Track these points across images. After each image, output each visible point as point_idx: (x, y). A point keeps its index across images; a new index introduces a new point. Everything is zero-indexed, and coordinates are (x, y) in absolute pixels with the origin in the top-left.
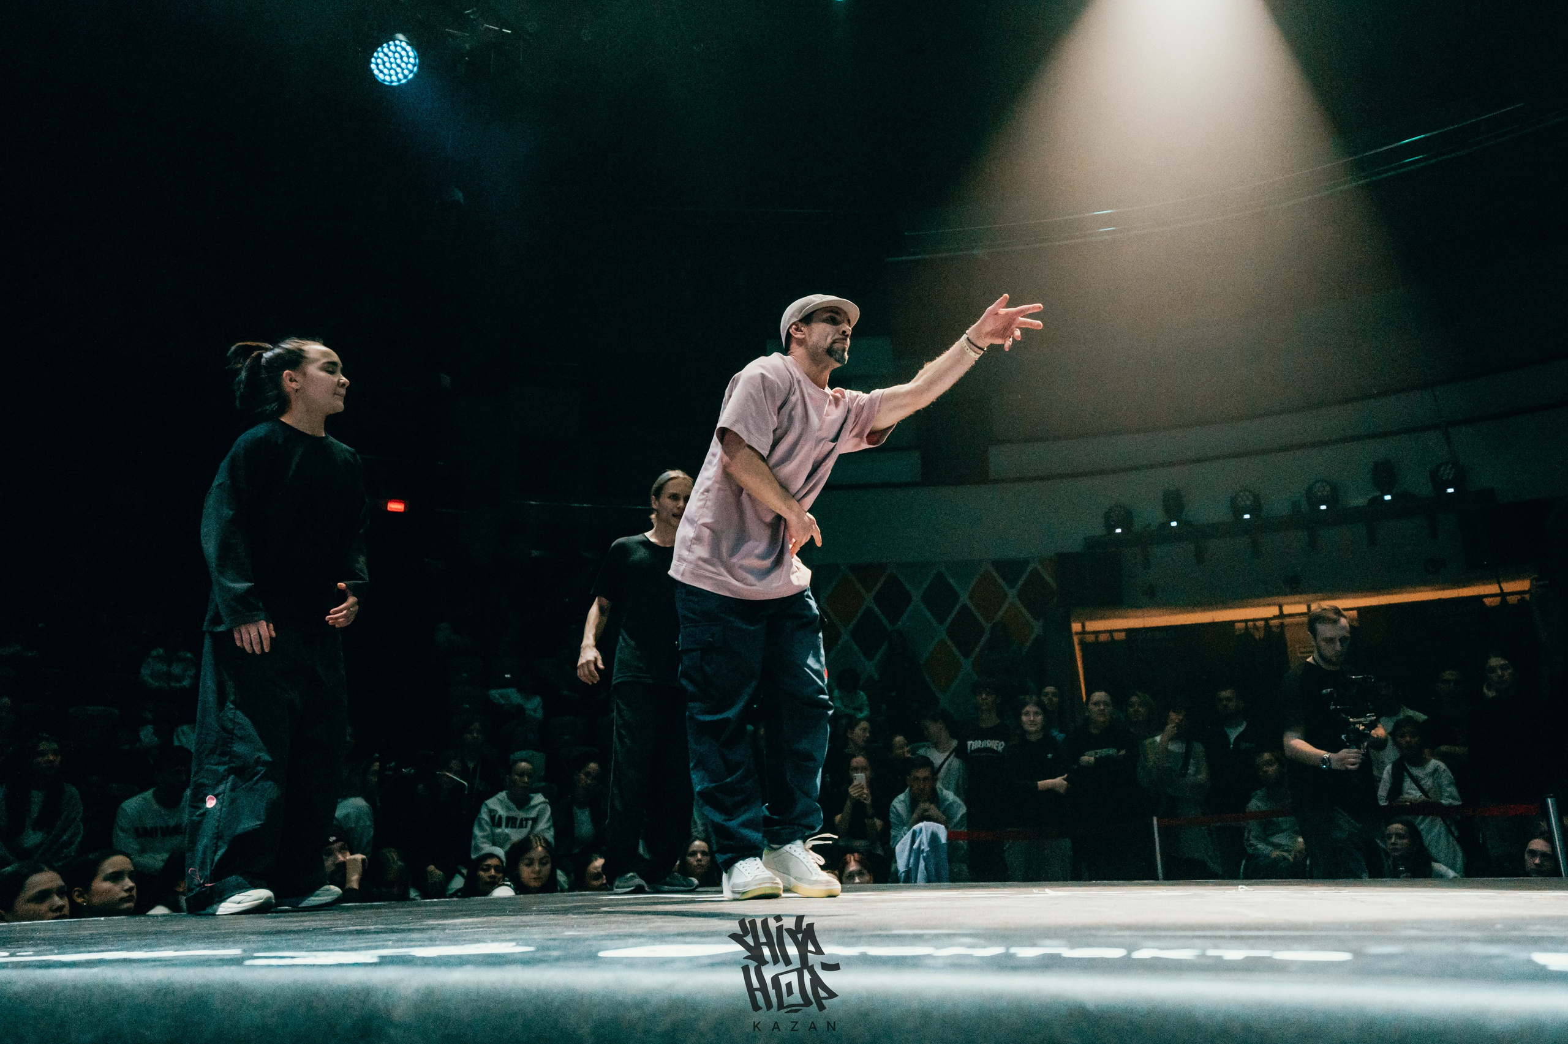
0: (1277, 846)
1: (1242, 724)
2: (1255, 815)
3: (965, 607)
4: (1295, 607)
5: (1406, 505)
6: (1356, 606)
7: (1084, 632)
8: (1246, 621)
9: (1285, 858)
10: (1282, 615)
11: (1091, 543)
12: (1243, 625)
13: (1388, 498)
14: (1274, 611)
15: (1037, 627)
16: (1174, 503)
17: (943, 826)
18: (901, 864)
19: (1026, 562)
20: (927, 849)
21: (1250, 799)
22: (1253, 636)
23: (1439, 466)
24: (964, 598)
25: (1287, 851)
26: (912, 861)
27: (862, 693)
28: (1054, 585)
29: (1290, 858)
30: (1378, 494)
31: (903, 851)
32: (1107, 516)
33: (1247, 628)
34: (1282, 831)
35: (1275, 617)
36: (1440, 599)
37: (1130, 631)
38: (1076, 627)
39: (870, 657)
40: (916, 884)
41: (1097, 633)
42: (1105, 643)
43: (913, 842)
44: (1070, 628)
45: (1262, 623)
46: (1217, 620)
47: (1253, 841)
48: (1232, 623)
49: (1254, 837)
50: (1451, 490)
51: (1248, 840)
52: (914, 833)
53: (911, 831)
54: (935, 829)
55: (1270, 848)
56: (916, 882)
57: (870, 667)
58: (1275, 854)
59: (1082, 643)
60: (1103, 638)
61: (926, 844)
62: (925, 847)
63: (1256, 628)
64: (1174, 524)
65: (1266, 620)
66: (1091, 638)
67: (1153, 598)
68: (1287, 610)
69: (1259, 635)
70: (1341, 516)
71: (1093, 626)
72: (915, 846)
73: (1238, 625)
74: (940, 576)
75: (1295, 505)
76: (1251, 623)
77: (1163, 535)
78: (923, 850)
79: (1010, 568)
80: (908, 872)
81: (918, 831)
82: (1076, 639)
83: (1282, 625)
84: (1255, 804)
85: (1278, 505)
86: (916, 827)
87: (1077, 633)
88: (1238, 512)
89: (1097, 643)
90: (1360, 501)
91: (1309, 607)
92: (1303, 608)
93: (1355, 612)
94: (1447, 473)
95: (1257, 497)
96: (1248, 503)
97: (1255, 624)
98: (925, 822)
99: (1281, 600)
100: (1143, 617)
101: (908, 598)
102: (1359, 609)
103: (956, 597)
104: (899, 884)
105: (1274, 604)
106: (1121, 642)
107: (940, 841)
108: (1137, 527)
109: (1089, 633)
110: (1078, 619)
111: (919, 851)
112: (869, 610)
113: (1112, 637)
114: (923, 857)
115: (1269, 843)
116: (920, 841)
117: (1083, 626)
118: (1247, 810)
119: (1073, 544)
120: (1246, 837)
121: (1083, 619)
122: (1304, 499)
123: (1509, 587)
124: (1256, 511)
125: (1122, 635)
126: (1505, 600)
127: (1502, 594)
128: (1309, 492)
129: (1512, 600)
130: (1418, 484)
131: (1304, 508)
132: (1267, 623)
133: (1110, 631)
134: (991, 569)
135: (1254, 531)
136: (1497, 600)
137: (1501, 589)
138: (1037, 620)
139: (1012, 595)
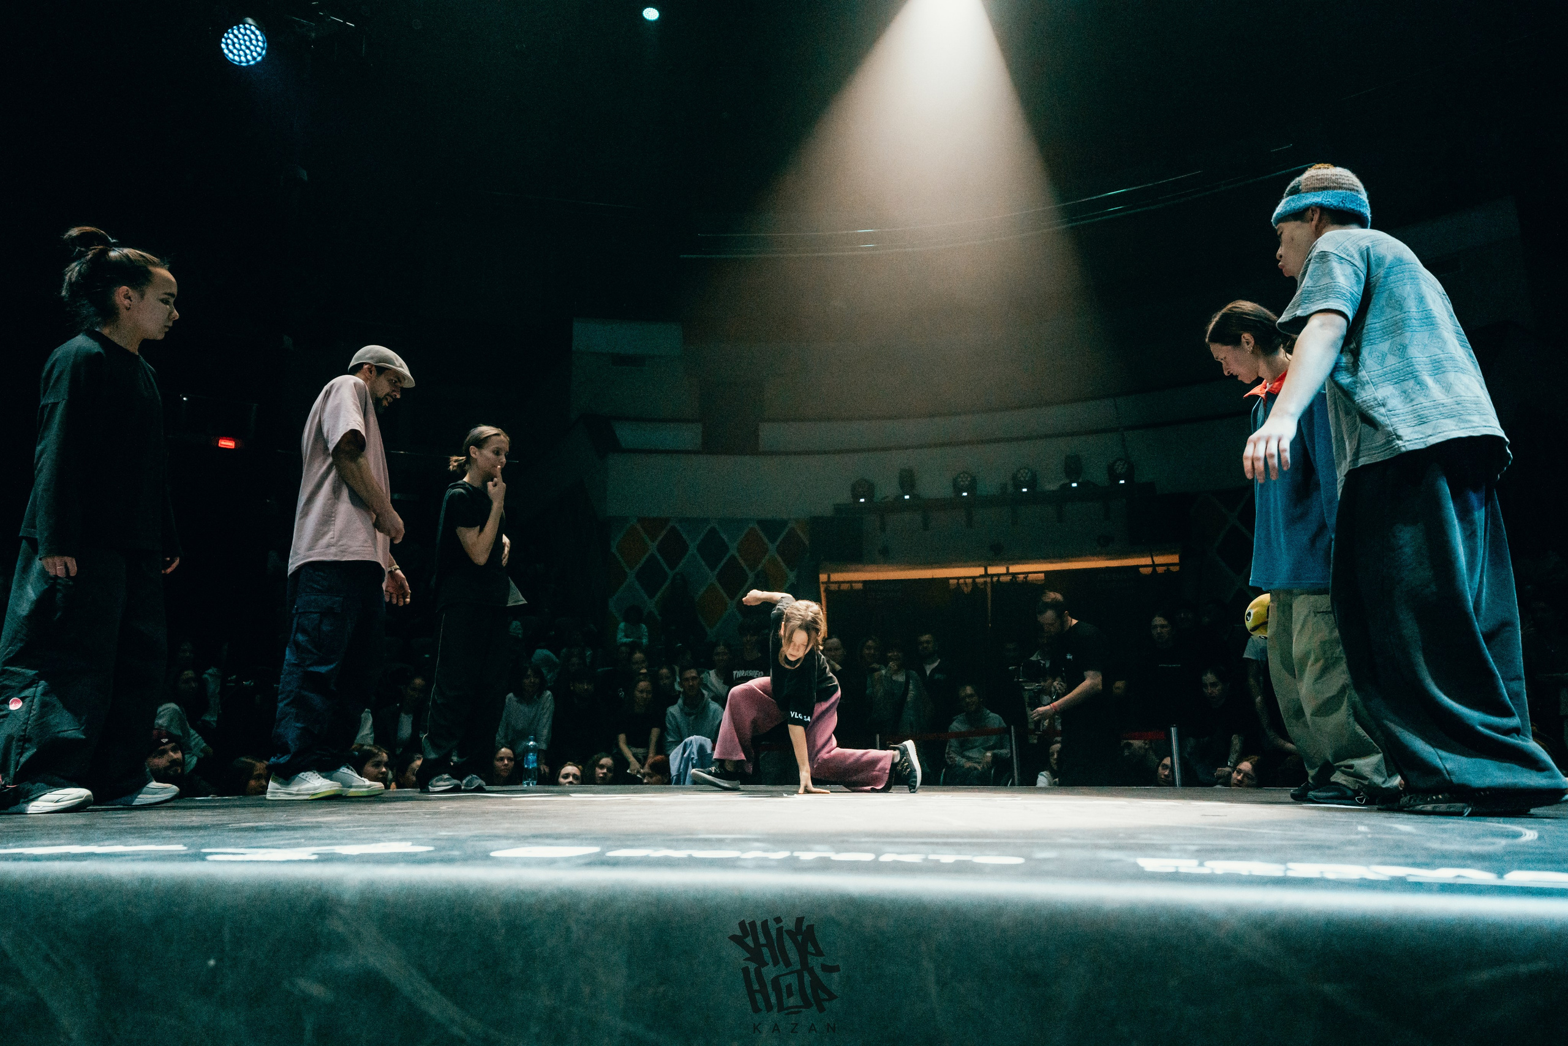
0: (969, 759)
1: (937, 660)
2: (958, 735)
3: (733, 557)
4: (997, 570)
5: (1088, 492)
6: (1044, 570)
7: (829, 582)
8: (958, 578)
9: (976, 769)
10: (986, 575)
11: (838, 509)
12: (955, 581)
13: (1075, 485)
14: (980, 571)
15: (792, 577)
16: (907, 480)
17: (709, 740)
18: (674, 767)
19: (783, 523)
20: (696, 758)
21: (951, 723)
22: (962, 591)
23: (1115, 462)
24: (733, 551)
25: (976, 762)
26: (682, 766)
27: (644, 626)
28: (807, 543)
29: (979, 768)
30: (1067, 481)
31: (675, 759)
32: (854, 488)
33: (958, 583)
34: (976, 747)
35: (981, 576)
36: (1107, 567)
37: (865, 582)
38: (823, 577)
39: (651, 596)
40: (684, 786)
41: (839, 583)
42: (846, 592)
43: (684, 752)
44: (818, 578)
45: (970, 581)
46: (935, 577)
47: (953, 755)
48: (948, 579)
49: (952, 751)
50: (1122, 482)
51: (948, 754)
52: (686, 744)
53: (684, 742)
54: (703, 742)
55: (964, 760)
56: (684, 784)
57: (651, 605)
58: (968, 764)
59: (827, 590)
60: (845, 587)
61: (695, 753)
62: (695, 756)
63: (966, 584)
64: (907, 497)
65: (974, 578)
66: (834, 587)
67: (886, 557)
68: (992, 570)
69: (966, 590)
70: (1037, 497)
71: (836, 577)
72: (685, 755)
73: (951, 581)
74: (713, 531)
75: (1004, 487)
76: (961, 581)
77: (898, 505)
78: (693, 758)
79: (771, 527)
80: (678, 776)
81: (689, 743)
82: (822, 589)
83: (985, 583)
84: (956, 726)
85: (989, 486)
86: (686, 740)
87: (823, 583)
88: (958, 491)
89: (839, 591)
90: (1052, 487)
91: (1008, 569)
92: (1002, 570)
93: (1041, 576)
94: (1120, 468)
95: (974, 481)
96: (967, 483)
97: (965, 581)
98: (695, 736)
99: (986, 563)
100: (878, 571)
101: (685, 548)
102: (1046, 573)
103: (726, 549)
104: (671, 786)
105: (979, 566)
106: (857, 591)
107: (707, 752)
108: (875, 500)
109: (833, 583)
110: (825, 573)
111: (689, 759)
112: (652, 556)
113: (851, 586)
114: (692, 764)
115: (963, 757)
116: (691, 750)
117: (829, 577)
118: (950, 731)
119: (825, 509)
120: (947, 751)
121: (829, 571)
122: (1010, 483)
123: (1159, 560)
124: (971, 489)
125: (860, 586)
126: (1154, 570)
127: (1154, 565)
128: (1014, 477)
129: (1160, 570)
130: (1098, 475)
131: (1010, 489)
132: (974, 581)
133: (850, 582)
134: (756, 526)
135: (968, 504)
136: (1149, 570)
137: (1153, 561)
138: (792, 570)
139: (772, 549)
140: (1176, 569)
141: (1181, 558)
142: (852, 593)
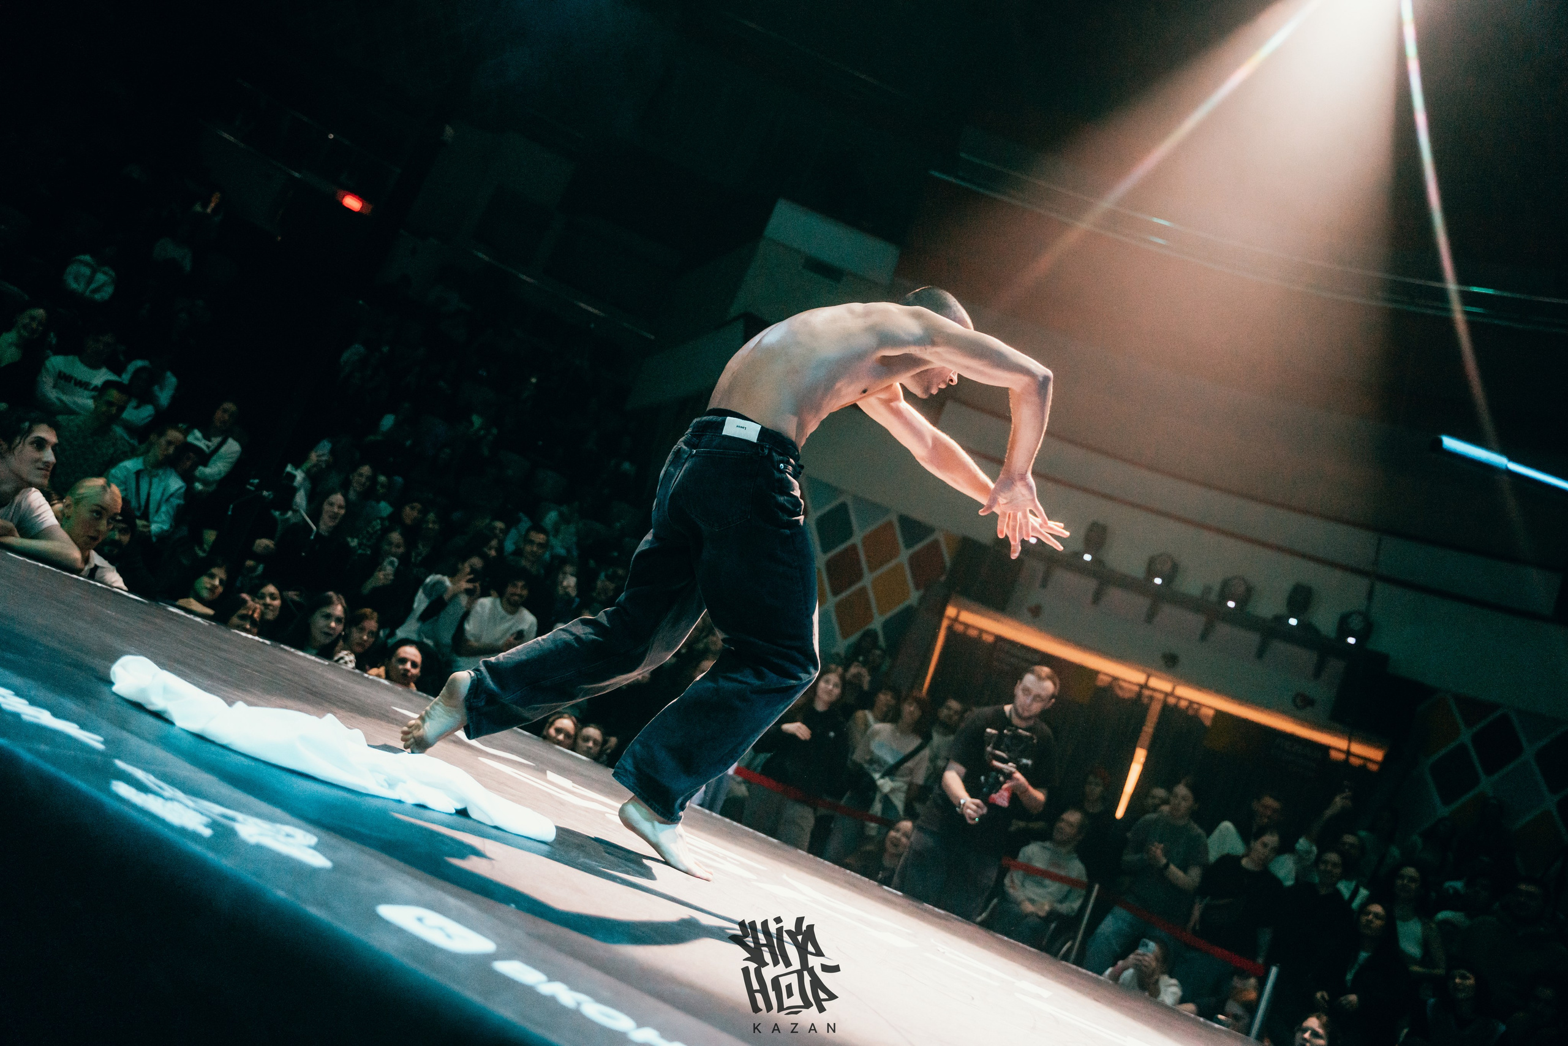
3: (854, 547)
4: (1161, 684)
5: (1307, 636)
6: (1218, 707)
7: (955, 620)
8: (1113, 677)
9: (1033, 915)
10: (1145, 686)
12: (1107, 679)
13: (1293, 622)
14: (1140, 678)
15: (914, 597)
16: (1097, 536)
19: (928, 530)
23: (1353, 613)
24: (857, 539)
28: (948, 563)
30: (1286, 614)
33: (1109, 682)
35: (1139, 685)
36: (1292, 734)
37: (999, 639)
38: (951, 611)
41: (967, 626)
44: (944, 611)
46: (1083, 663)
47: (1012, 886)
48: (1096, 673)
50: (1351, 641)
55: (1023, 899)
58: (1025, 906)
59: (950, 628)
60: (973, 633)
64: (1087, 558)
65: (1129, 684)
66: (959, 628)
67: (1035, 616)
68: (1154, 683)
70: (1243, 618)
71: (967, 617)
73: (1101, 677)
74: (843, 507)
75: (1208, 590)
77: (1072, 562)
79: (913, 529)
82: (945, 623)
83: (1141, 696)
85: (1191, 582)
87: (949, 618)
88: (1151, 573)
89: (963, 636)
90: (1266, 612)
91: (1174, 688)
92: (1167, 687)
93: (1211, 713)
94: (1356, 623)
95: (1175, 567)
96: (1166, 568)
97: (1120, 684)
99: (1149, 670)
100: (1018, 630)
103: (849, 534)
105: (1144, 671)
106: (986, 643)
109: (960, 623)
110: (956, 606)
113: (981, 634)
117: (958, 615)
119: (984, 534)
120: (1006, 881)
121: (960, 607)
122: (1217, 588)
123: (1357, 748)
124: (1168, 580)
125: (989, 639)
126: (1346, 761)
127: (1348, 753)
128: (1225, 584)
129: (1354, 761)
130: (1325, 620)
131: (1213, 597)
133: (982, 631)
134: (894, 519)
135: (1158, 597)
136: (1342, 756)
137: (1349, 746)
138: (917, 587)
139: (904, 555)
140: (1373, 767)
141: (1386, 757)
142: (977, 642)
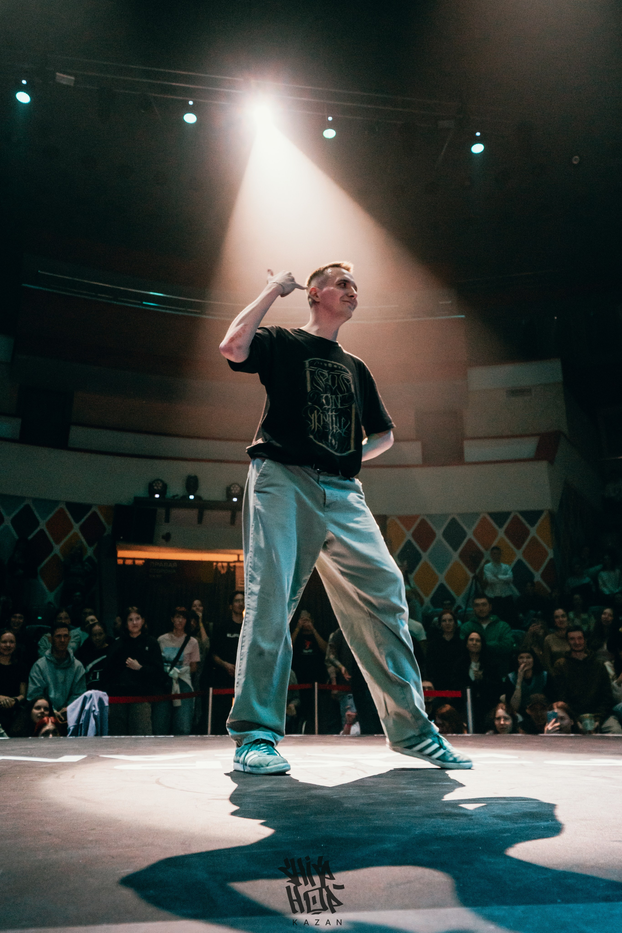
3: (42, 532)
8: (217, 562)
10: (238, 561)
11: (137, 500)
12: (216, 564)
14: (234, 558)
15: (91, 550)
16: (192, 484)
19: (88, 507)
22: (220, 572)
24: (42, 525)
28: (107, 525)
32: (151, 486)
33: (217, 566)
35: (235, 562)
37: (148, 561)
41: (124, 559)
45: (225, 564)
46: (202, 560)
48: (211, 562)
60: (128, 562)
63: (223, 567)
64: (191, 497)
65: (229, 563)
67: (167, 540)
69: (223, 572)
73: (214, 564)
74: (27, 508)
76: (220, 564)
77: (184, 503)
79: (77, 509)
82: (120, 562)
87: (121, 558)
88: (230, 496)
96: (237, 491)
97: (222, 565)
99: (239, 552)
100: (157, 552)
103: (36, 524)
105: (234, 554)
106: (139, 566)
108: (169, 496)
113: (136, 562)
124: (239, 496)
125: (143, 562)
132: (229, 567)
133: (136, 559)
134: (63, 506)
138: (91, 546)
139: (76, 527)
